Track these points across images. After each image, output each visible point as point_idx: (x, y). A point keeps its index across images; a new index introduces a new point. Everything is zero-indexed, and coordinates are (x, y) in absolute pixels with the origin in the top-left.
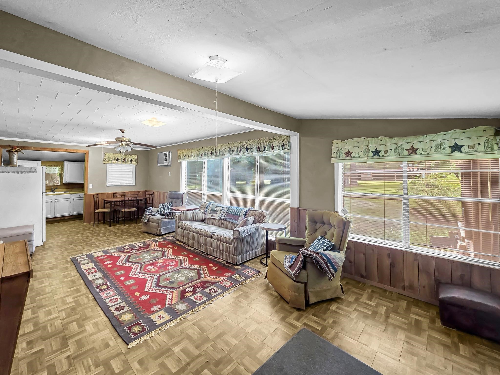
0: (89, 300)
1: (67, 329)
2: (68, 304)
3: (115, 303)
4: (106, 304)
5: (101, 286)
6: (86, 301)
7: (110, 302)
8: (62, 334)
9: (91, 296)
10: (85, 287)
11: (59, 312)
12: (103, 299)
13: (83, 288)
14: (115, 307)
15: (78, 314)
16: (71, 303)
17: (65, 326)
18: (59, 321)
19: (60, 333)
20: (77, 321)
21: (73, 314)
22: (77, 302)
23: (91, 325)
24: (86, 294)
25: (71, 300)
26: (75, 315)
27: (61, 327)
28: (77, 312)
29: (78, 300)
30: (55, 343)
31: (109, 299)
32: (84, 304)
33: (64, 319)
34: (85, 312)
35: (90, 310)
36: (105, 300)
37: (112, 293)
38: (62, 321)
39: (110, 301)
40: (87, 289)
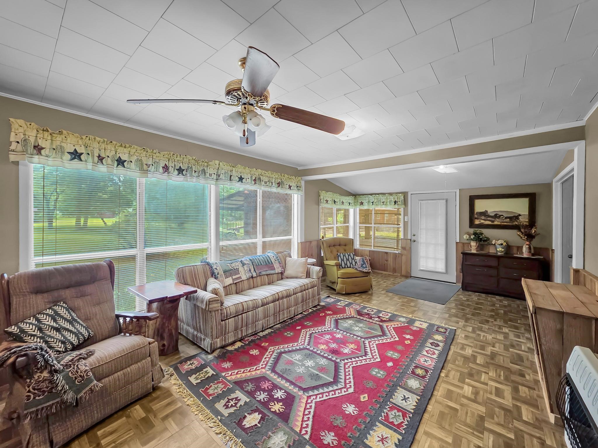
0: (449, 371)
1: (487, 362)
2: (473, 387)
3: (432, 350)
4: (440, 355)
5: (421, 375)
6: (452, 373)
7: (435, 354)
8: (492, 362)
9: (443, 375)
10: (435, 393)
11: (486, 384)
12: (437, 361)
13: (439, 394)
14: (436, 348)
15: (469, 367)
16: (469, 385)
17: (487, 365)
18: (491, 374)
19: (493, 364)
20: (475, 362)
21: (474, 371)
22: (462, 380)
23: (466, 351)
24: (445, 381)
25: (466, 387)
26: (473, 368)
27: (491, 368)
28: (469, 369)
29: (459, 381)
30: (500, 360)
31: (432, 356)
32: (457, 371)
33: (485, 373)
34: (463, 364)
35: (457, 362)
36: (437, 358)
37: (422, 360)
38: (487, 372)
39: (433, 354)
40: (437, 387)
